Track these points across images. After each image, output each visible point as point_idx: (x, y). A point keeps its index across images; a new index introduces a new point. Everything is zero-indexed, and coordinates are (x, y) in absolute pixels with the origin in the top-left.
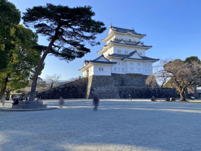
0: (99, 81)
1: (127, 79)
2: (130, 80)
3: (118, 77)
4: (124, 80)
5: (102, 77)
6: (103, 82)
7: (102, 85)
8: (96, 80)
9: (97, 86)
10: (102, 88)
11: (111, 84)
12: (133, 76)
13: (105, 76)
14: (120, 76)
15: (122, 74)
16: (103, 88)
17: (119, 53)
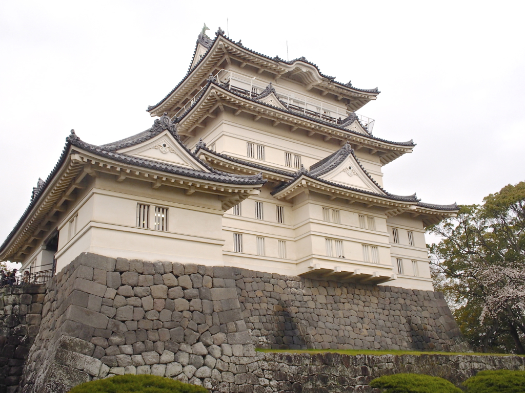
0: (131, 300)
1: (311, 304)
2: (323, 312)
3: (259, 294)
4: (293, 310)
5: (156, 271)
6: (166, 315)
7: (153, 336)
8: (111, 293)
9: (115, 339)
10: (151, 356)
11: (222, 328)
12: (338, 292)
13: (177, 271)
14: (269, 287)
15: (280, 278)
16: (167, 356)
17: (255, 160)
